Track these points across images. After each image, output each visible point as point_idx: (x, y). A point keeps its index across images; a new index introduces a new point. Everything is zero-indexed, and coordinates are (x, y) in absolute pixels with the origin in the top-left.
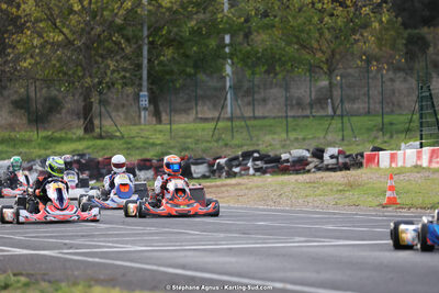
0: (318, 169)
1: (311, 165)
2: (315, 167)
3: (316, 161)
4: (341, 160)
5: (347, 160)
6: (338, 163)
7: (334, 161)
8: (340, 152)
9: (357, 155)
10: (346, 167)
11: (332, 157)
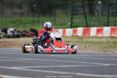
0: (5, 37)
1: (2, 35)
2: (4, 36)
3: (3, 34)
4: (16, 33)
5: (19, 33)
6: (14, 34)
7: (12, 34)
8: (15, 30)
9: (23, 31)
10: (18, 36)
11: (11, 32)
